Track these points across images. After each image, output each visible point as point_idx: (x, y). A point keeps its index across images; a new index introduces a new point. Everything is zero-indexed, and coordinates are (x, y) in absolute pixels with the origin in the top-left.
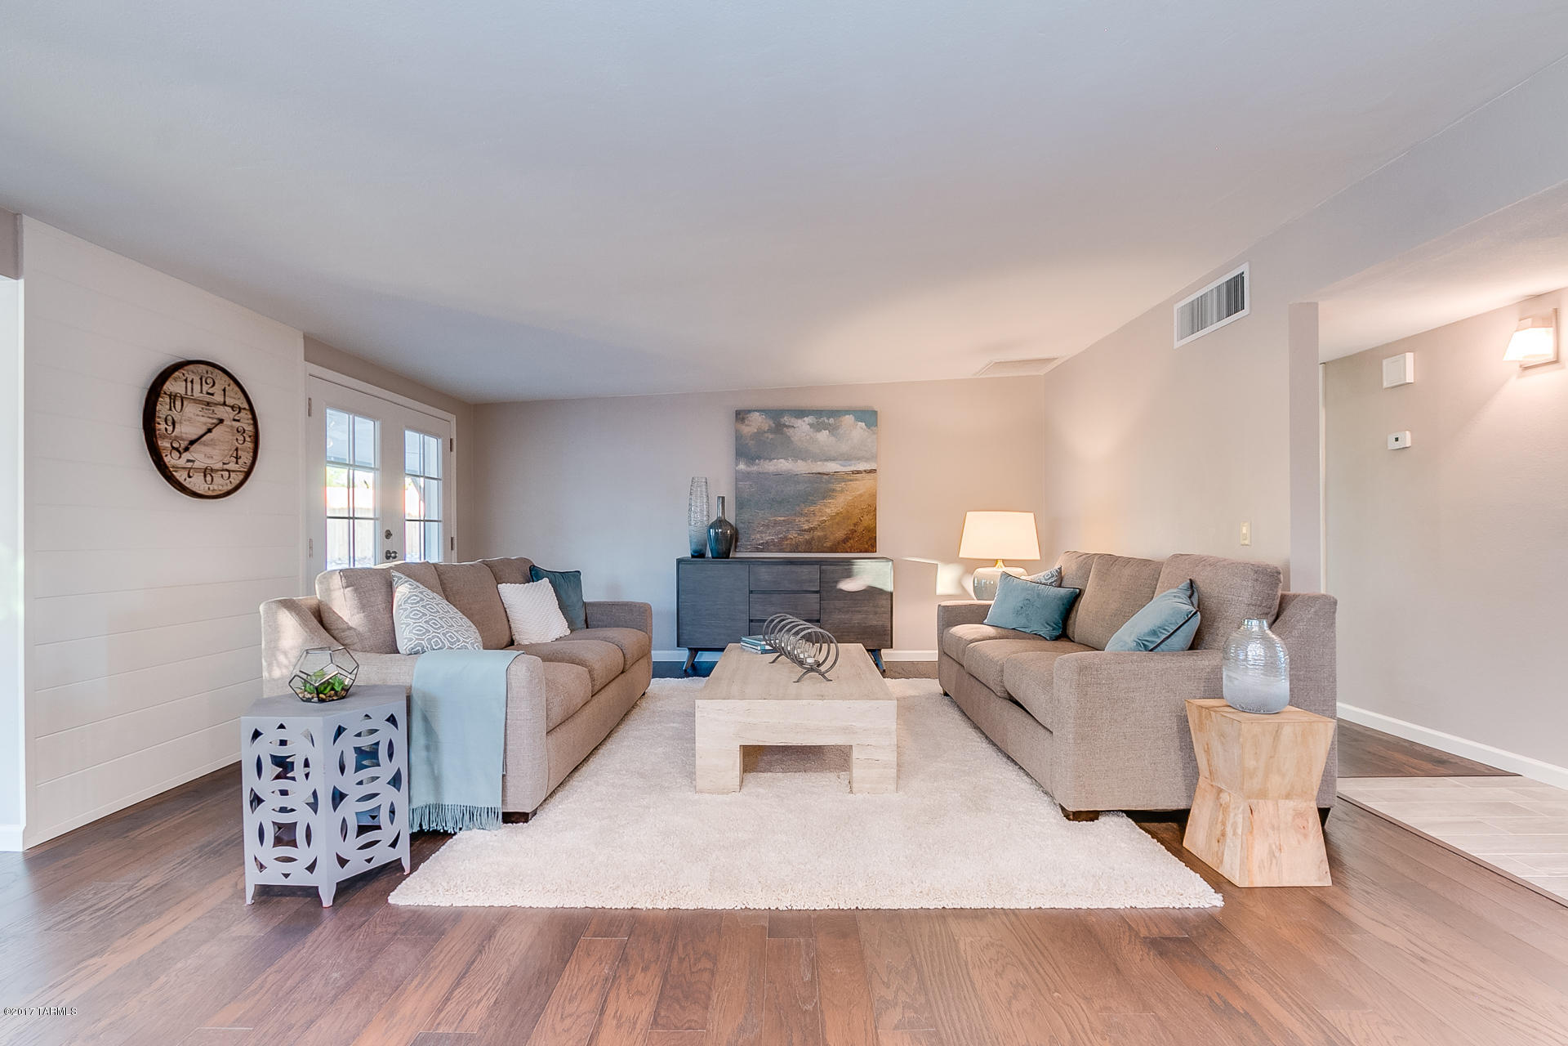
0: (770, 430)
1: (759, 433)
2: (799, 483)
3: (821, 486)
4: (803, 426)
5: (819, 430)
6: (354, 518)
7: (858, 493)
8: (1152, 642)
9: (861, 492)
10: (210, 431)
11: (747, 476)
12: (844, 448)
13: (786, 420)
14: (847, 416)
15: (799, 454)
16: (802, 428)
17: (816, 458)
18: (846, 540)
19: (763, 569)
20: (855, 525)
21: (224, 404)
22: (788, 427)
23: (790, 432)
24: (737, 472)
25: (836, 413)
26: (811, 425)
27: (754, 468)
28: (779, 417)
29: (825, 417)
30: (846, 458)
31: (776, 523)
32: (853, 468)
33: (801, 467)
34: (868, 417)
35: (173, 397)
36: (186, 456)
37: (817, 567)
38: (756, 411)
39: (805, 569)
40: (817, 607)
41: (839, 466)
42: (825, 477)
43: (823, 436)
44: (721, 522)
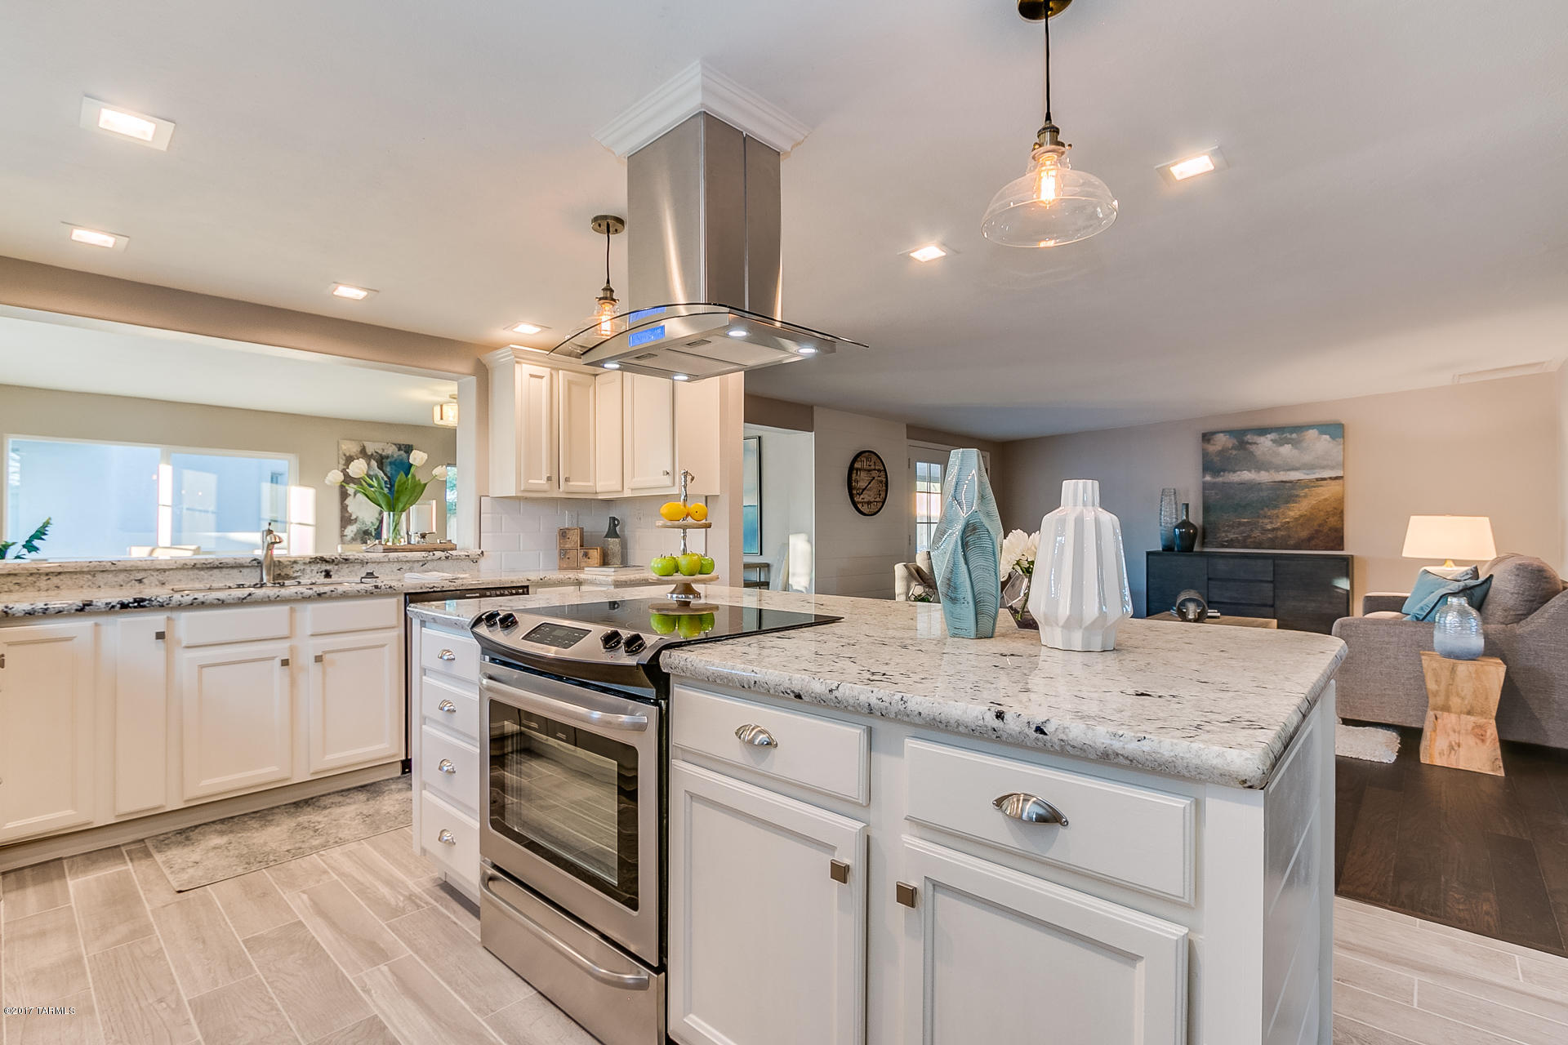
0: (1233, 448)
1: (1222, 452)
2: (1262, 490)
3: (1285, 492)
4: (1265, 443)
5: (1281, 445)
6: (930, 523)
7: (1323, 497)
8: (1421, 615)
9: (1326, 496)
10: (869, 483)
11: (1213, 486)
12: (1307, 458)
13: (1249, 438)
14: (1311, 431)
15: (1260, 466)
16: (1264, 445)
17: (1278, 469)
18: (1310, 539)
19: (1221, 561)
20: (1320, 525)
21: (875, 470)
22: (1250, 444)
23: (1253, 448)
24: (1204, 483)
25: (1299, 429)
26: (1274, 441)
27: (1220, 479)
28: (1242, 437)
29: (1290, 432)
30: (1310, 467)
31: (1240, 524)
32: (1318, 476)
33: (1264, 477)
34: (1335, 430)
35: (857, 470)
36: (862, 496)
37: (1270, 561)
38: (1221, 432)
39: (1260, 562)
40: (1271, 594)
41: (1302, 475)
42: (1288, 484)
43: (1286, 450)
44: (1185, 524)
